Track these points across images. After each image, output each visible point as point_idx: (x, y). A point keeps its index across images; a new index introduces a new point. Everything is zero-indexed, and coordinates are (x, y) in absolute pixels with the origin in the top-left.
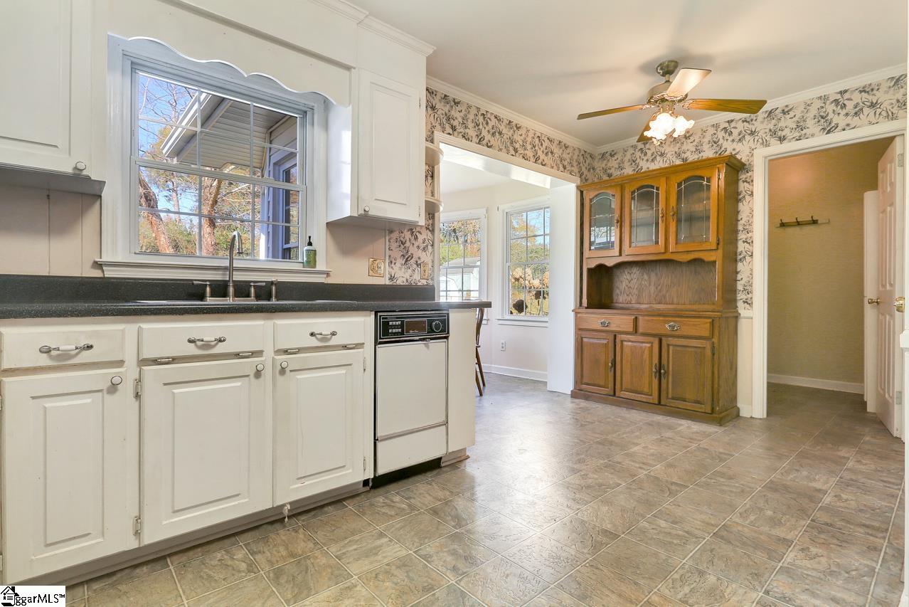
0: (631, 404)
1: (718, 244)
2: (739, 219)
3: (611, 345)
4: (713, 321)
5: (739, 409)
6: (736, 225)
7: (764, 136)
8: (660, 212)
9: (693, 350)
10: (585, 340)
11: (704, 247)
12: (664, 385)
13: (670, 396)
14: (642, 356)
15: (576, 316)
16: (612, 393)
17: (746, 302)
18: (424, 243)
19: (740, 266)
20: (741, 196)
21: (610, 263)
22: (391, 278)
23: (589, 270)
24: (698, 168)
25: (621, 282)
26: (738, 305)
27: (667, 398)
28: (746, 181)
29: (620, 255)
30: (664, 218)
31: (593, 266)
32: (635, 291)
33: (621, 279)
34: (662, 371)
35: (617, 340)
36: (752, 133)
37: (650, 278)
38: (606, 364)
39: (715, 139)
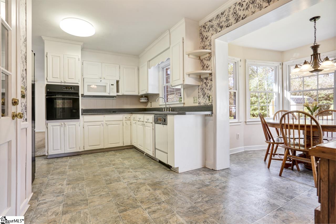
18: (210, 87)
22: (199, 103)
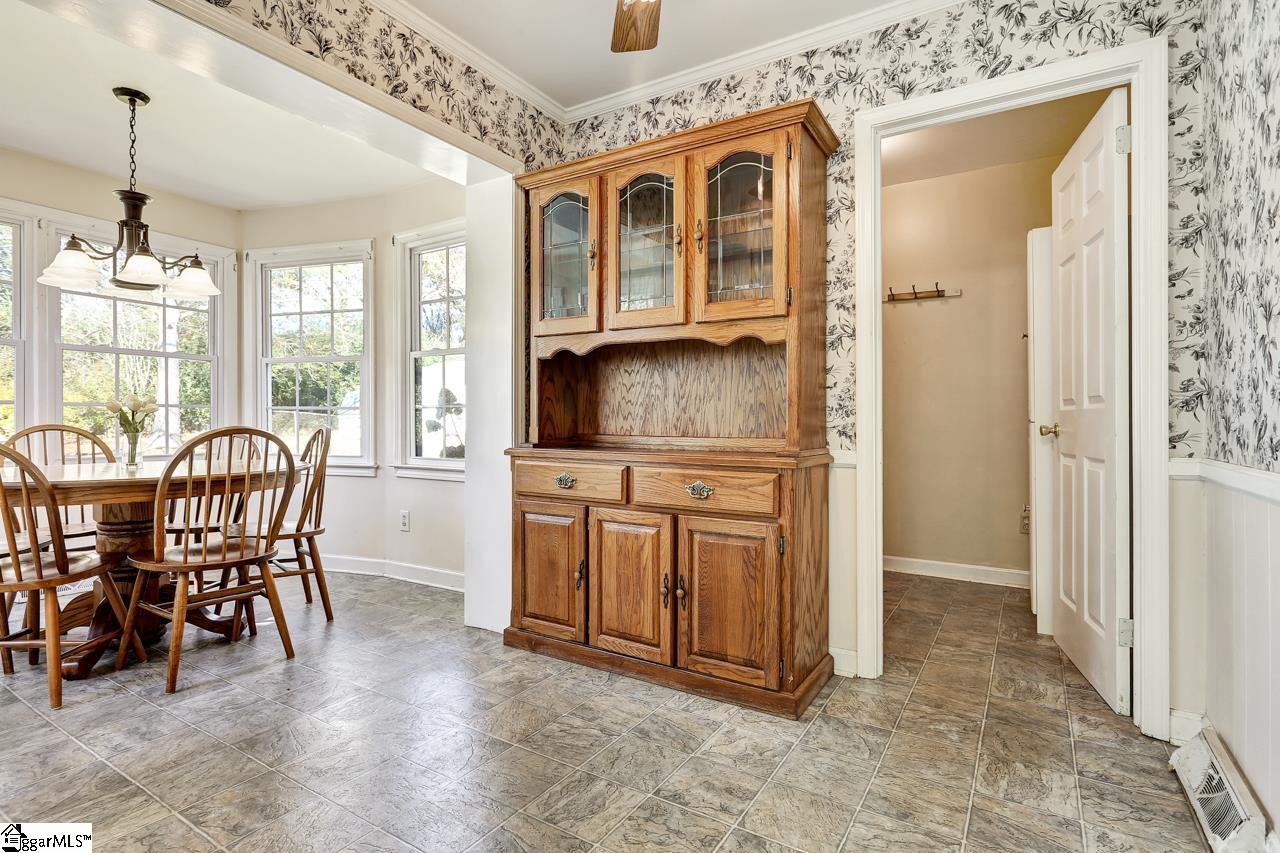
0: (617, 664)
1: (789, 304)
2: (829, 258)
3: (579, 529)
4: (780, 476)
5: (832, 658)
6: (824, 271)
7: (873, 83)
8: (675, 234)
9: (741, 543)
10: (529, 517)
11: (763, 310)
12: (683, 625)
13: (696, 649)
14: (639, 555)
15: (513, 463)
16: (582, 639)
17: (845, 434)
19: (832, 358)
20: (832, 210)
21: (581, 347)
23: (543, 363)
24: (748, 135)
25: (613, 390)
26: (829, 439)
27: (690, 652)
28: (841, 179)
29: (600, 329)
30: (683, 245)
31: (547, 354)
32: (640, 411)
33: (612, 384)
34: (679, 592)
35: (592, 520)
36: (851, 78)
37: (665, 380)
38: (570, 573)
39: (782, 92)
